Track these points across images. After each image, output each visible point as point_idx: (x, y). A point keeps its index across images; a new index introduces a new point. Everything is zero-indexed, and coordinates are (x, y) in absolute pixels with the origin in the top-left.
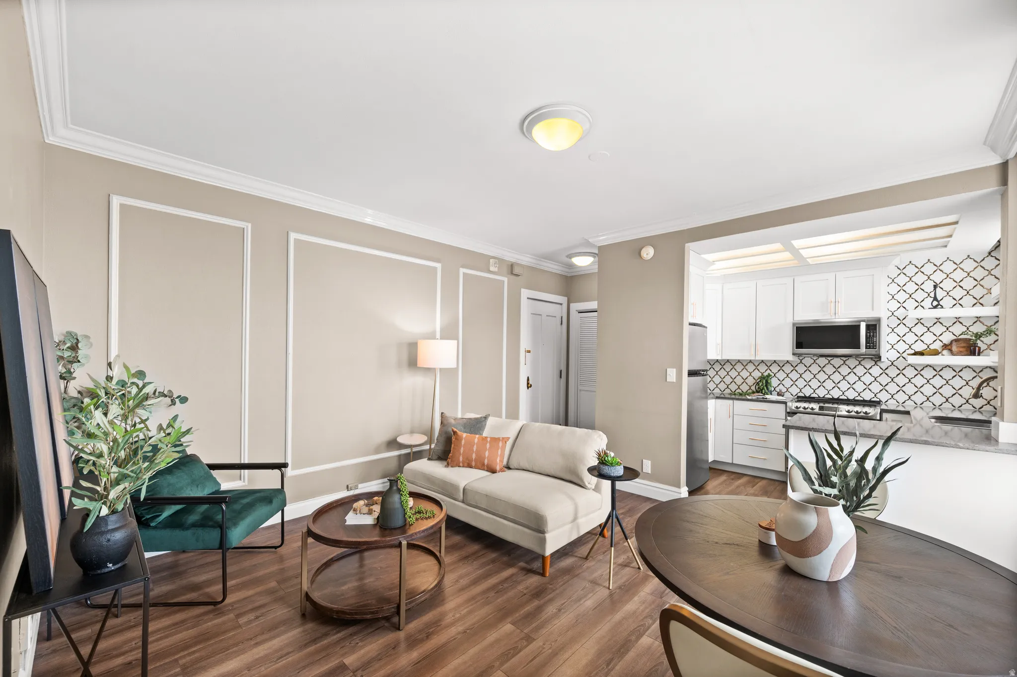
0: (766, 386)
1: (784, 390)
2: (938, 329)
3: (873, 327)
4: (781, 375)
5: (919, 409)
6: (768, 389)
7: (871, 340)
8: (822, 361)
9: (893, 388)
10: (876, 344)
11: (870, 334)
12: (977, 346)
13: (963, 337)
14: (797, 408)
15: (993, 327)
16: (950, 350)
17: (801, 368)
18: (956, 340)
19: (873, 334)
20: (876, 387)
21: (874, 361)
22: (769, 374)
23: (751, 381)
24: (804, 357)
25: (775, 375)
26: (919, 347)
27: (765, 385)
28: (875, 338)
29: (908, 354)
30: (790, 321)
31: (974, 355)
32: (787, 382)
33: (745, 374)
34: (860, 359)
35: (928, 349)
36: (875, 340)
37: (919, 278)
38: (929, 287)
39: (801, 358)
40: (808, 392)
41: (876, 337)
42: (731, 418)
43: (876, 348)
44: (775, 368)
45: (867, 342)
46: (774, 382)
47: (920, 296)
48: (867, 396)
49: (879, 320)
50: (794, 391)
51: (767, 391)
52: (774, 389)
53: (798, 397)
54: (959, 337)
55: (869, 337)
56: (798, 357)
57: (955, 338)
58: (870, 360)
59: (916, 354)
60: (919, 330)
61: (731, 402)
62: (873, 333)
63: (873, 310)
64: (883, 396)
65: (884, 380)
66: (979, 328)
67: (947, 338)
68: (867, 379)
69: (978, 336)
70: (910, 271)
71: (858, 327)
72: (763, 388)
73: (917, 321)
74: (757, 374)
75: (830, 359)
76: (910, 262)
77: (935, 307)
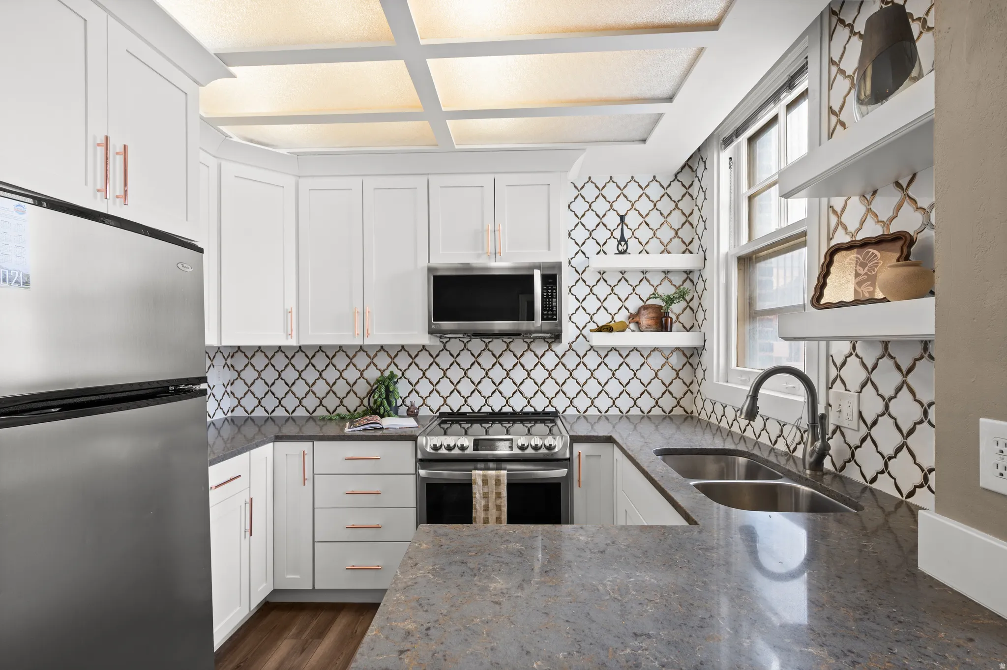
0: (387, 398)
1: (418, 402)
2: (623, 290)
3: (551, 281)
4: (414, 374)
5: (603, 420)
6: (389, 403)
7: (549, 304)
8: (477, 345)
9: (571, 388)
10: (556, 311)
11: (548, 292)
12: (669, 317)
13: (650, 302)
14: (435, 448)
15: (682, 287)
16: (638, 323)
17: (445, 360)
18: (645, 307)
19: (552, 292)
20: (550, 388)
21: (548, 342)
22: (392, 372)
23: (362, 388)
24: (450, 338)
25: (403, 374)
26: (603, 319)
27: (384, 395)
28: (554, 300)
29: (591, 331)
30: (423, 264)
31: (666, 330)
32: (424, 388)
33: (351, 374)
34: (529, 341)
35: (613, 322)
36: (554, 304)
37: (601, 206)
38: (612, 220)
39: (444, 341)
40: (455, 403)
41: (556, 298)
42: (309, 483)
43: (556, 319)
44: (403, 361)
45: (543, 309)
46: (402, 389)
47: (601, 234)
48: (540, 404)
49: (559, 266)
50: (435, 402)
51: (389, 408)
52: (403, 401)
53: (442, 415)
54: (649, 303)
55: (546, 298)
56: (440, 337)
57: (642, 304)
58: (542, 340)
59: (600, 329)
60: (602, 290)
61: (306, 446)
62: (552, 289)
63: (549, 249)
64: (560, 404)
65: (561, 374)
66: (667, 290)
67: (634, 304)
68: (539, 374)
69: (670, 300)
70: (590, 192)
71: (531, 277)
72: (382, 404)
73: (599, 276)
74: (373, 374)
75: (487, 340)
76: (590, 178)
77: (620, 253)
